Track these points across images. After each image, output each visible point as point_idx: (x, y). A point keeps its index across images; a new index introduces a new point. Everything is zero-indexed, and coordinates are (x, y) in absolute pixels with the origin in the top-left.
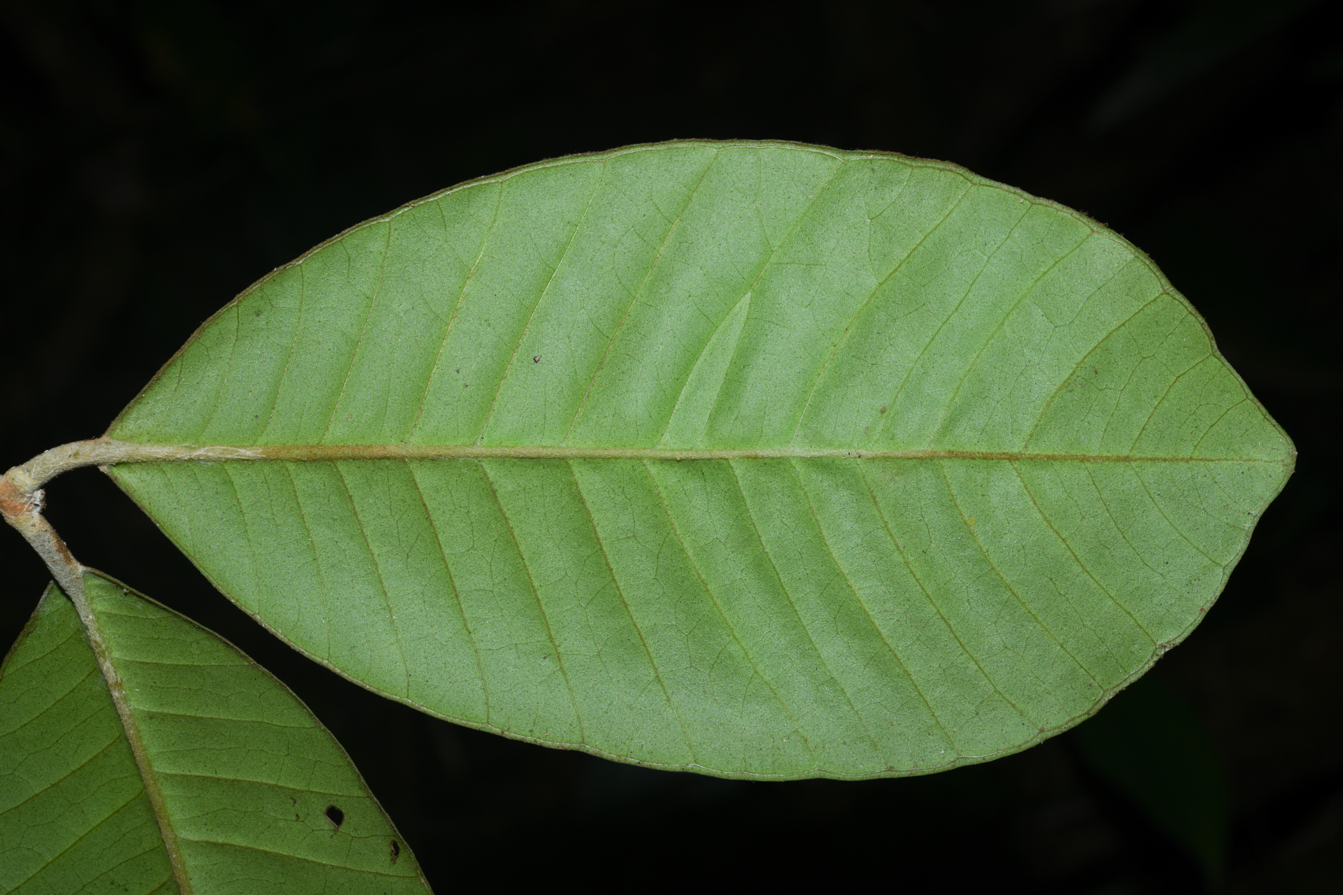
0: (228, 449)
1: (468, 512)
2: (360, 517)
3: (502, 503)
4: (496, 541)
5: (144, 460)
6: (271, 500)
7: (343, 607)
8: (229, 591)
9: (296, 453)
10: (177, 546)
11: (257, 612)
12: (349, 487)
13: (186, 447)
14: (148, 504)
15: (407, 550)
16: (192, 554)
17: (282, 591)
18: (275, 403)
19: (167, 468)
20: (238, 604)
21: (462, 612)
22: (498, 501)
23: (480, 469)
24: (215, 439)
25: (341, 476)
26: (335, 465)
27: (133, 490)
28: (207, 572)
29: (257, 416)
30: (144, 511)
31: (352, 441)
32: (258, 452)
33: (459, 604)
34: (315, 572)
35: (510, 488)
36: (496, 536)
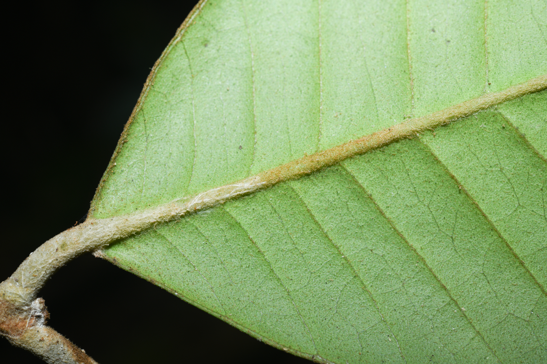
0: (223, 189)
1: (501, 170)
2: (388, 215)
3: (535, 146)
4: (542, 190)
5: (138, 230)
6: (287, 229)
7: (404, 317)
8: (278, 341)
9: (298, 169)
10: (205, 309)
11: (315, 353)
12: (365, 186)
13: (177, 201)
14: (157, 276)
15: (450, 234)
16: (224, 314)
17: (333, 322)
18: (254, 127)
19: (163, 231)
20: (292, 351)
21: (534, 278)
22: (530, 145)
23: (499, 118)
24: (205, 185)
25: (353, 177)
26: (343, 168)
27: (136, 267)
28: (246, 328)
29: (241, 147)
30: (157, 284)
31: (352, 136)
32: (256, 180)
33: (528, 271)
34: (361, 290)
35: (538, 129)
36: (541, 185)
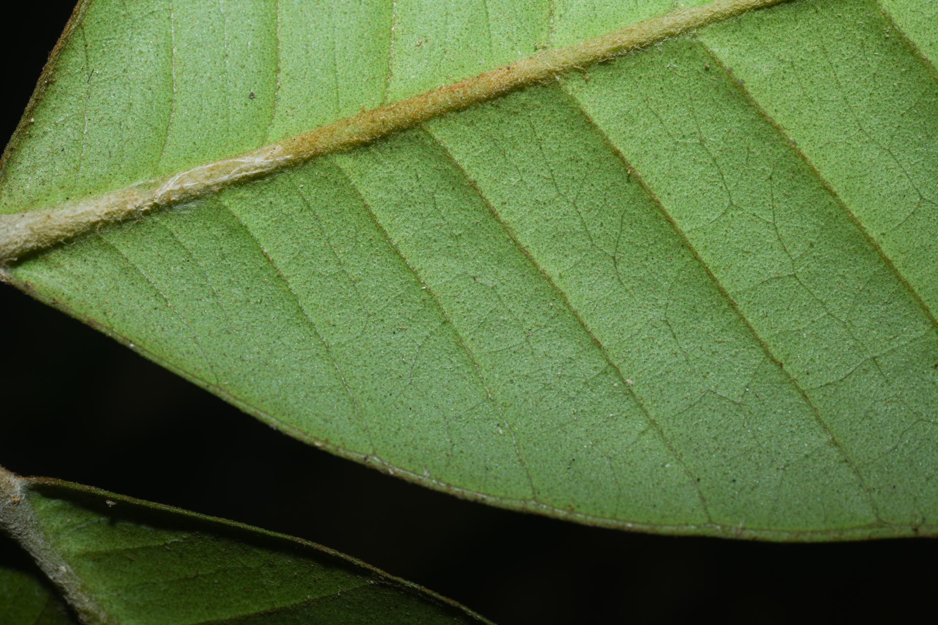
0: (218, 166)
1: (702, 142)
2: (503, 217)
3: (761, 101)
4: (771, 178)
5: (69, 235)
6: (328, 239)
7: (527, 393)
8: (306, 430)
9: (347, 134)
10: (181, 373)
11: (370, 451)
12: (464, 166)
13: (139, 186)
14: (100, 315)
15: (610, 251)
16: (214, 382)
17: (405, 400)
18: (278, 61)
19: (113, 238)
20: (330, 448)
21: (752, 331)
22: (752, 100)
23: (700, 52)
24: (189, 159)
25: (445, 150)
26: (426, 133)
27: (64, 298)
28: (252, 406)
29: (252, 94)
30: (98, 328)
31: (444, 79)
32: (275, 152)
33: (742, 318)
34: (453, 346)
35: (767, 72)
36: (769, 170)
